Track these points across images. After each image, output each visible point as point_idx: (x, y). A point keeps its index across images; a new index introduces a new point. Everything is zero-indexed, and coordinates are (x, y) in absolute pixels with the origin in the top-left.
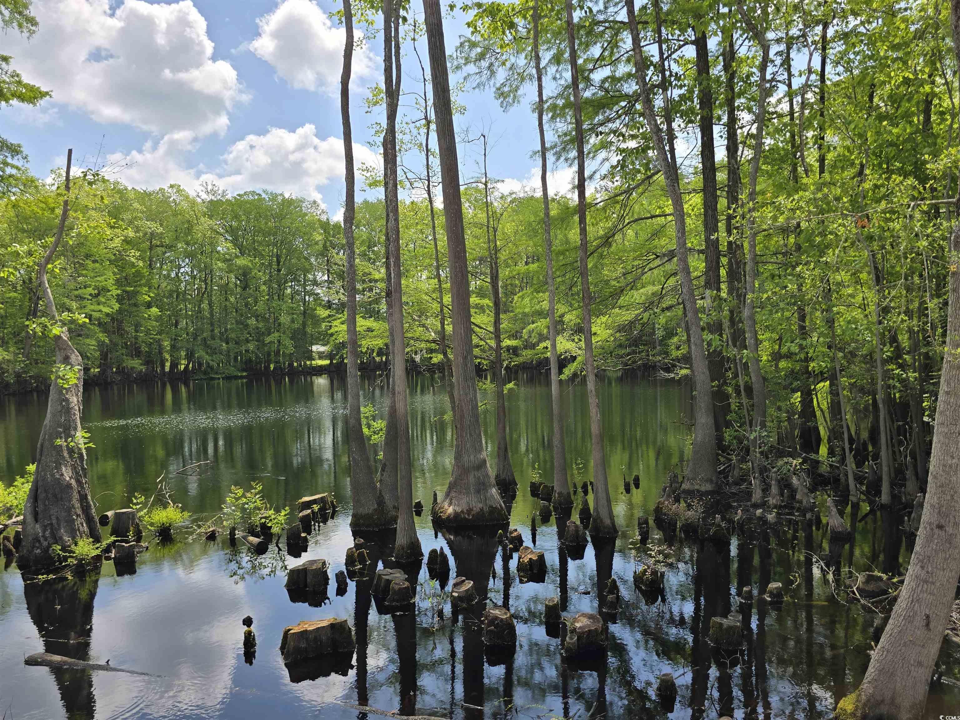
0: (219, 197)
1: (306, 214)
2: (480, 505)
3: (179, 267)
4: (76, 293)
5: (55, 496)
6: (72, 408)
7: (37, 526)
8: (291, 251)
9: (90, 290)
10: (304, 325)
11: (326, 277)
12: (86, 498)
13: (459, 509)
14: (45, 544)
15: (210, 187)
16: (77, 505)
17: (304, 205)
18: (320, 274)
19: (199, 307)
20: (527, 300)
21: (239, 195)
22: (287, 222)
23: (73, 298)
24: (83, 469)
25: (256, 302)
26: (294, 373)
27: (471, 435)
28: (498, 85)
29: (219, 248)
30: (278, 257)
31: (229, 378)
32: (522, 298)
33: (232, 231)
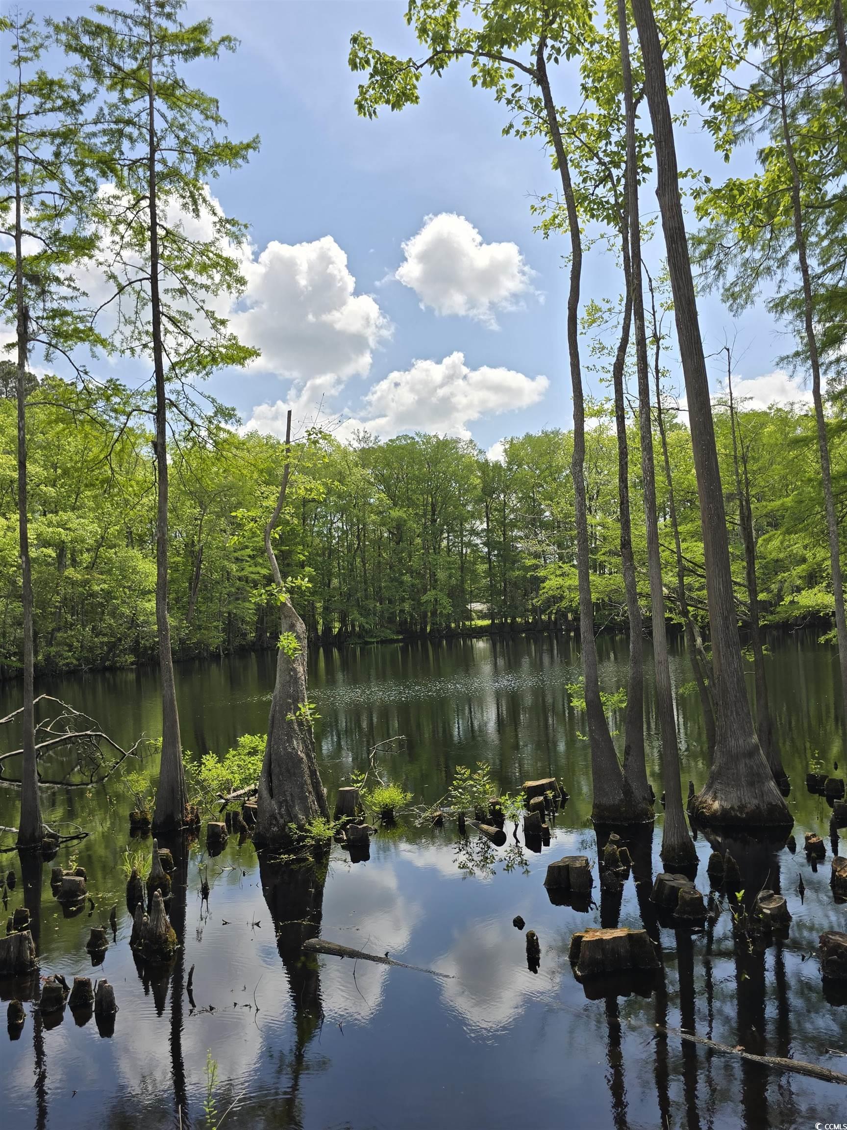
0: (371, 445)
1: (463, 456)
2: (755, 802)
3: (332, 523)
4: (236, 554)
5: (288, 771)
6: (299, 678)
7: (273, 802)
8: (447, 498)
9: (249, 551)
10: (463, 581)
11: (485, 526)
12: (316, 774)
13: (727, 805)
14: (281, 821)
15: (362, 435)
16: (309, 781)
17: (460, 445)
18: (478, 523)
19: (352, 565)
20: (776, 543)
21: (390, 440)
22: (442, 467)
23: (233, 560)
24: (312, 743)
25: (410, 556)
26: (452, 636)
27: (737, 714)
28: (728, 285)
29: (372, 501)
30: (433, 505)
31: (384, 642)
32: (769, 540)
33: (382, 479)
